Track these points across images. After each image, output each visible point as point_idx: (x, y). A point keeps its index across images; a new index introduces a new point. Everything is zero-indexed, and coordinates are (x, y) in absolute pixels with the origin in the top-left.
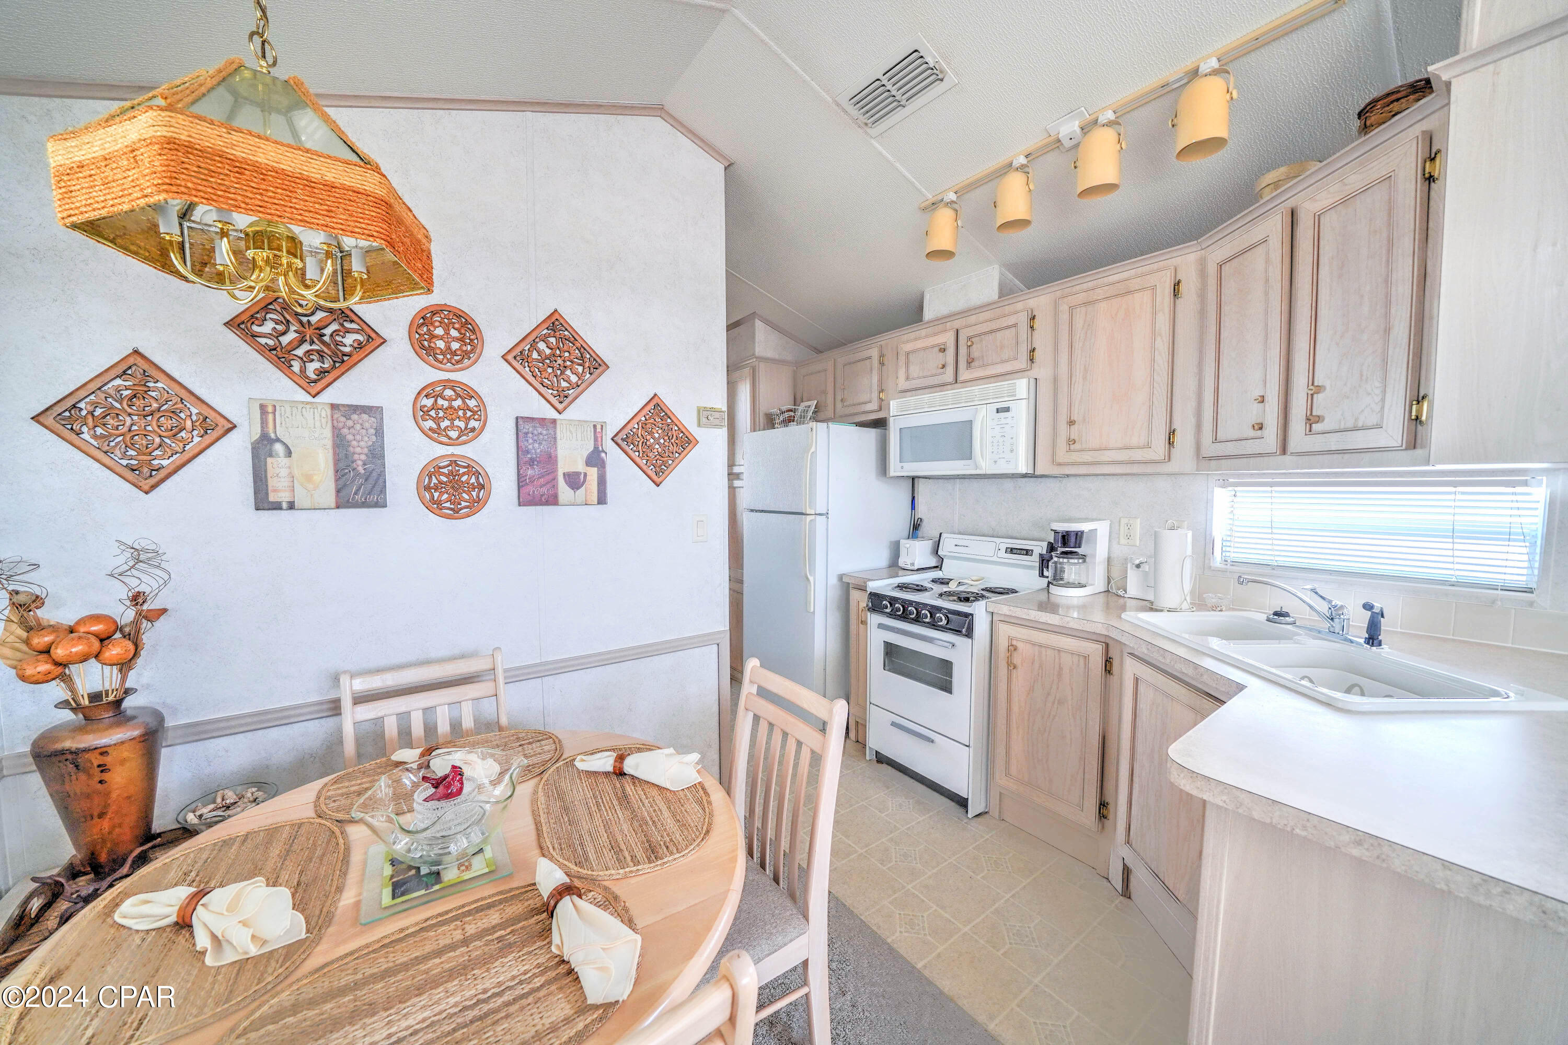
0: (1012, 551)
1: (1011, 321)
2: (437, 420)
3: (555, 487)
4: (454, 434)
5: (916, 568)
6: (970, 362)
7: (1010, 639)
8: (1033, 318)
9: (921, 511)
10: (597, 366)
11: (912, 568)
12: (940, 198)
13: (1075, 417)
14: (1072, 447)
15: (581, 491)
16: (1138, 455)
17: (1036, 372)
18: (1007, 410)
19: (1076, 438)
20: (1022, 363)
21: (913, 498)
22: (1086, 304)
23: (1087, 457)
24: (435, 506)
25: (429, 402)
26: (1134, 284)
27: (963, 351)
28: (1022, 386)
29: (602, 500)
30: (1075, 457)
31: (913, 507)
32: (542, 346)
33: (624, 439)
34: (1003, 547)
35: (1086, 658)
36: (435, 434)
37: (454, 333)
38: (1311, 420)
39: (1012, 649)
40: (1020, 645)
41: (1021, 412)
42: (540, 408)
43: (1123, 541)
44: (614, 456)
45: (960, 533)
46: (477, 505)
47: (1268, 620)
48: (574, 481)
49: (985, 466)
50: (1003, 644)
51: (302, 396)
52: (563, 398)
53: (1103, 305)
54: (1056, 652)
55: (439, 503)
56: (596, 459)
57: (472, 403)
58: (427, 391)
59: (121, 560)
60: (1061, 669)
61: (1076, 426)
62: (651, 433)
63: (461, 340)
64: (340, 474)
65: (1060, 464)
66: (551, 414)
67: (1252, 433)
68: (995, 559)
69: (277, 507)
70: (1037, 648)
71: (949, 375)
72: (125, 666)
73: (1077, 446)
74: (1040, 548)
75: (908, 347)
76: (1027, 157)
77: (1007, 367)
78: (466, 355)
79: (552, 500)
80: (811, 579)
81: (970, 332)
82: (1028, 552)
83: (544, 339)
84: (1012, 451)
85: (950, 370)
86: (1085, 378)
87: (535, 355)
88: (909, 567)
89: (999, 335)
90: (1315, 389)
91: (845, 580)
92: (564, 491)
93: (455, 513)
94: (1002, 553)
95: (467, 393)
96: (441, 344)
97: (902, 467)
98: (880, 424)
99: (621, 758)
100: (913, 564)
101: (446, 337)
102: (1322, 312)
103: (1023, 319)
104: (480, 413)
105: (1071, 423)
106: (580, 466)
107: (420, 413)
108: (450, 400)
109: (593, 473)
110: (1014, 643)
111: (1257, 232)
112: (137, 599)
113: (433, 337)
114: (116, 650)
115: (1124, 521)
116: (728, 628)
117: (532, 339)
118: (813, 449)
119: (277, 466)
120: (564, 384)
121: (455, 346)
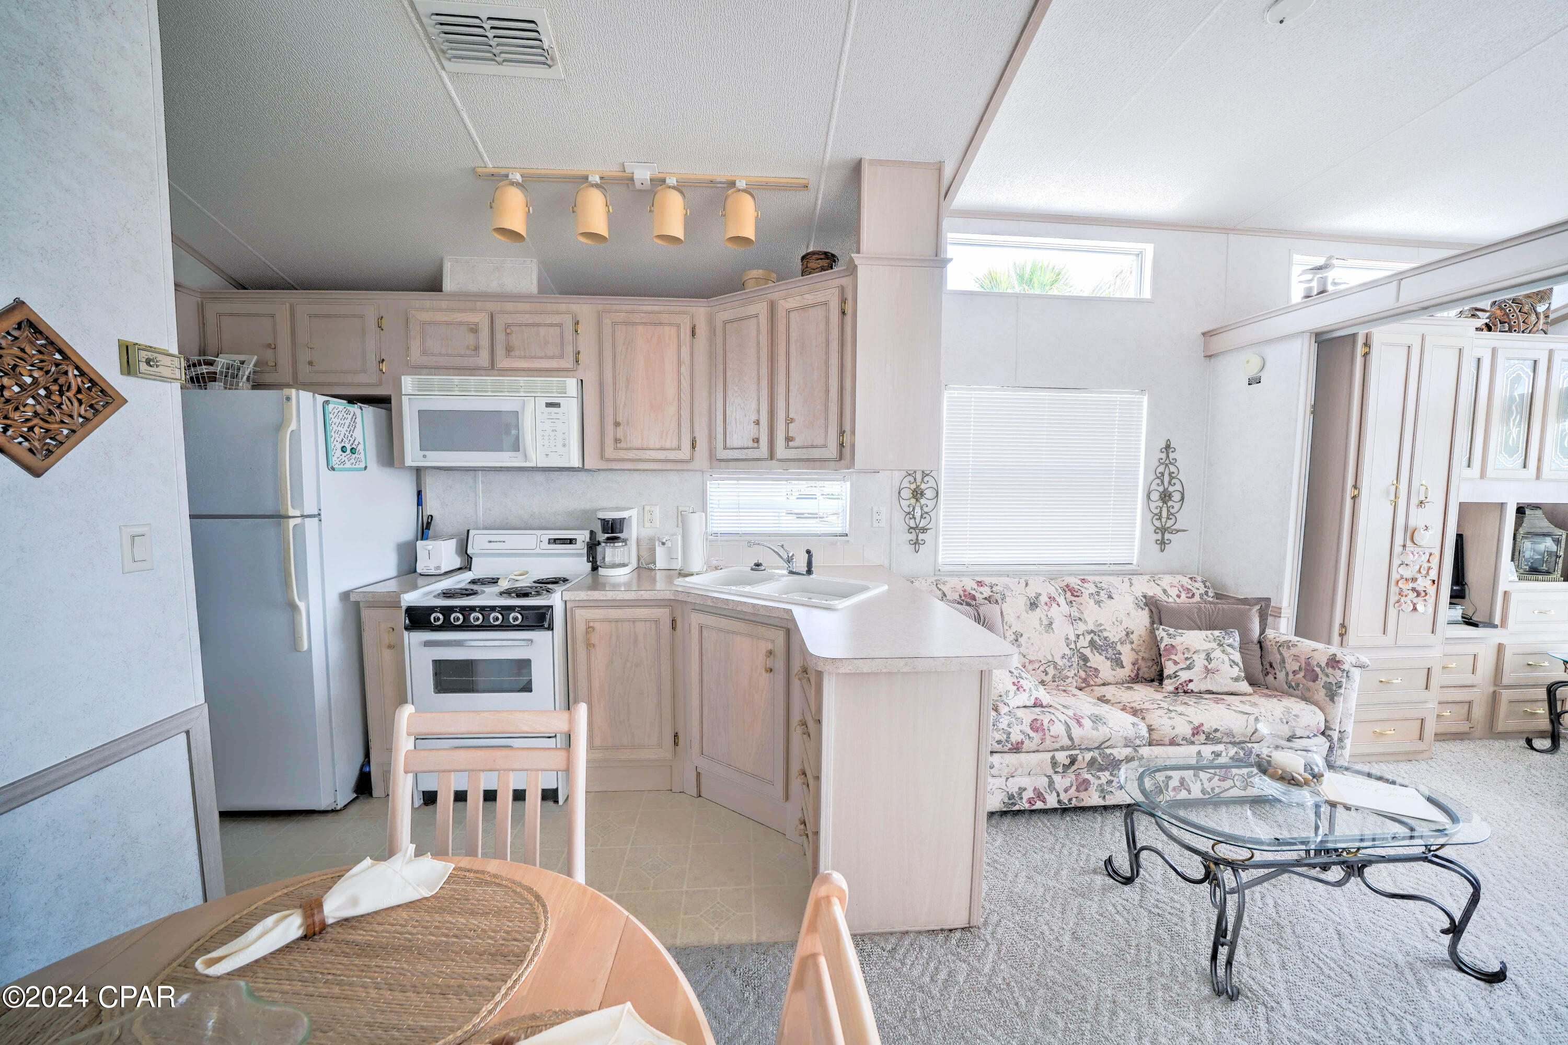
0: (555, 541)
1: (556, 319)
5: (443, 571)
6: (509, 350)
7: (588, 621)
8: (577, 323)
9: (432, 506)
11: (438, 572)
12: (503, 172)
13: (619, 419)
14: (618, 445)
16: (672, 455)
17: (581, 374)
18: (557, 405)
19: (622, 438)
20: (568, 363)
21: (419, 493)
22: (627, 323)
23: (632, 455)
26: (665, 318)
27: (500, 336)
28: (572, 384)
30: (622, 454)
31: (420, 503)
34: (545, 539)
35: (657, 622)
38: (789, 439)
39: (589, 630)
40: (597, 625)
41: (571, 407)
43: (647, 524)
45: (486, 528)
47: (752, 569)
49: (536, 458)
50: (580, 628)
53: (640, 329)
54: (631, 623)
60: (636, 636)
61: (621, 427)
65: (608, 460)
67: (751, 444)
68: (538, 551)
70: (613, 625)
71: (483, 358)
73: (622, 445)
74: (583, 537)
75: (425, 316)
76: (602, 178)
77: (554, 364)
80: (301, 605)
81: (510, 319)
82: (571, 541)
84: (564, 445)
85: (485, 354)
86: (627, 388)
88: (433, 572)
89: (542, 330)
90: (789, 421)
91: (353, 598)
94: (545, 544)
97: (424, 456)
98: (381, 401)
99: (314, 906)
100: (438, 568)
102: (792, 373)
103: (568, 321)
105: (617, 424)
110: (591, 624)
111: (752, 309)
115: (647, 508)
116: (202, 700)
118: (293, 426)
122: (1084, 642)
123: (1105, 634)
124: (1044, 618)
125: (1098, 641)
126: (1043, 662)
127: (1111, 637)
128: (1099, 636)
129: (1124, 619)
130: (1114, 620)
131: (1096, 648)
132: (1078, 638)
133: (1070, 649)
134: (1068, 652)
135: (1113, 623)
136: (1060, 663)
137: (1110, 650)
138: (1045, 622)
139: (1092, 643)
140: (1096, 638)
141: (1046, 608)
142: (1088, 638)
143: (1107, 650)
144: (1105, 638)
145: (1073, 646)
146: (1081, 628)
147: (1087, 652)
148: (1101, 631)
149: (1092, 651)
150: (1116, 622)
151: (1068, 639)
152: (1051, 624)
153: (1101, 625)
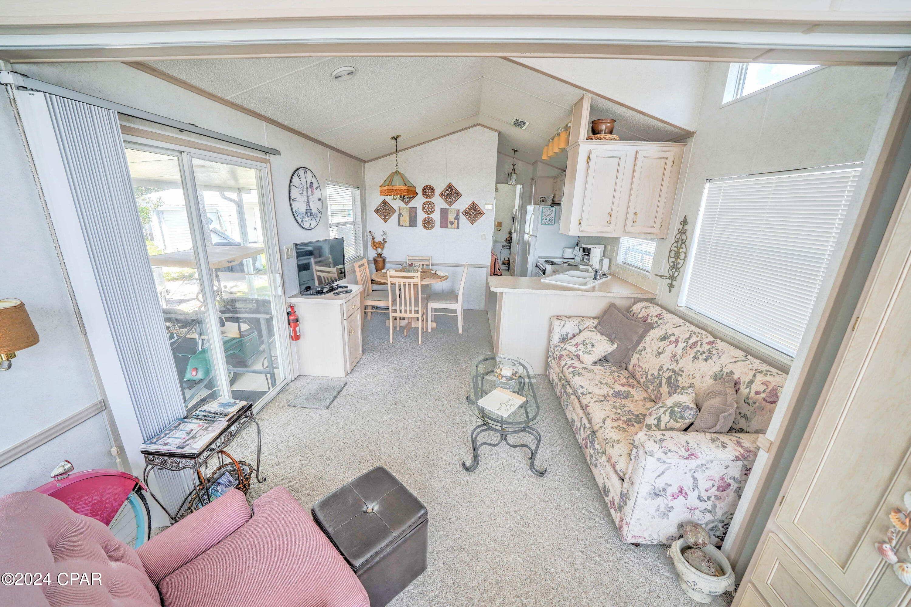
2: (426, 209)
3: (448, 224)
4: (429, 212)
10: (459, 195)
15: (453, 225)
24: (425, 227)
25: (425, 206)
29: (458, 227)
32: (447, 192)
33: (465, 213)
36: (426, 212)
37: (430, 191)
42: (446, 206)
44: (462, 217)
46: (433, 227)
48: (452, 223)
51: (405, 206)
52: (450, 204)
55: (426, 226)
56: (457, 218)
57: (432, 206)
58: (424, 204)
59: (382, 233)
62: (472, 211)
63: (431, 192)
64: (410, 221)
66: (447, 207)
69: (401, 226)
72: (382, 249)
78: (432, 195)
79: (447, 227)
80: (528, 257)
83: (447, 190)
87: (445, 194)
92: (449, 225)
93: (428, 229)
95: (431, 203)
96: (427, 193)
99: (436, 271)
101: (428, 192)
104: (434, 208)
106: (453, 220)
107: (423, 208)
108: (429, 205)
109: (456, 221)
112: (384, 239)
113: (426, 192)
114: (381, 246)
117: (445, 191)
119: (401, 218)
120: (451, 200)
121: (430, 193)
122: (666, 375)
123: (679, 378)
124: (662, 348)
125: (673, 379)
126: (643, 370)
127: (680, 382)
128: (675, 377)
129: (697, 377)
130: (691, 374)
131: (668, 382)
132: (667, 370)
133: (659, 373)
134: (656, 373)
135: (689, 375)
136: (650, 377)
137: (673, 389)
138: (660, 351)
139: (669, 378)
140: (673, 376)
141: (668, 343)
142: (671, 374)
143: (672, 388)
144: (677, 380)
145: (661, 373)
146: (674, 366)
147: (664, 380)
148: (679, 375)
149: (666, 382)
150: (691, 376)
151: (662, 367)
152: (662, 353)
153: (682, 371)
